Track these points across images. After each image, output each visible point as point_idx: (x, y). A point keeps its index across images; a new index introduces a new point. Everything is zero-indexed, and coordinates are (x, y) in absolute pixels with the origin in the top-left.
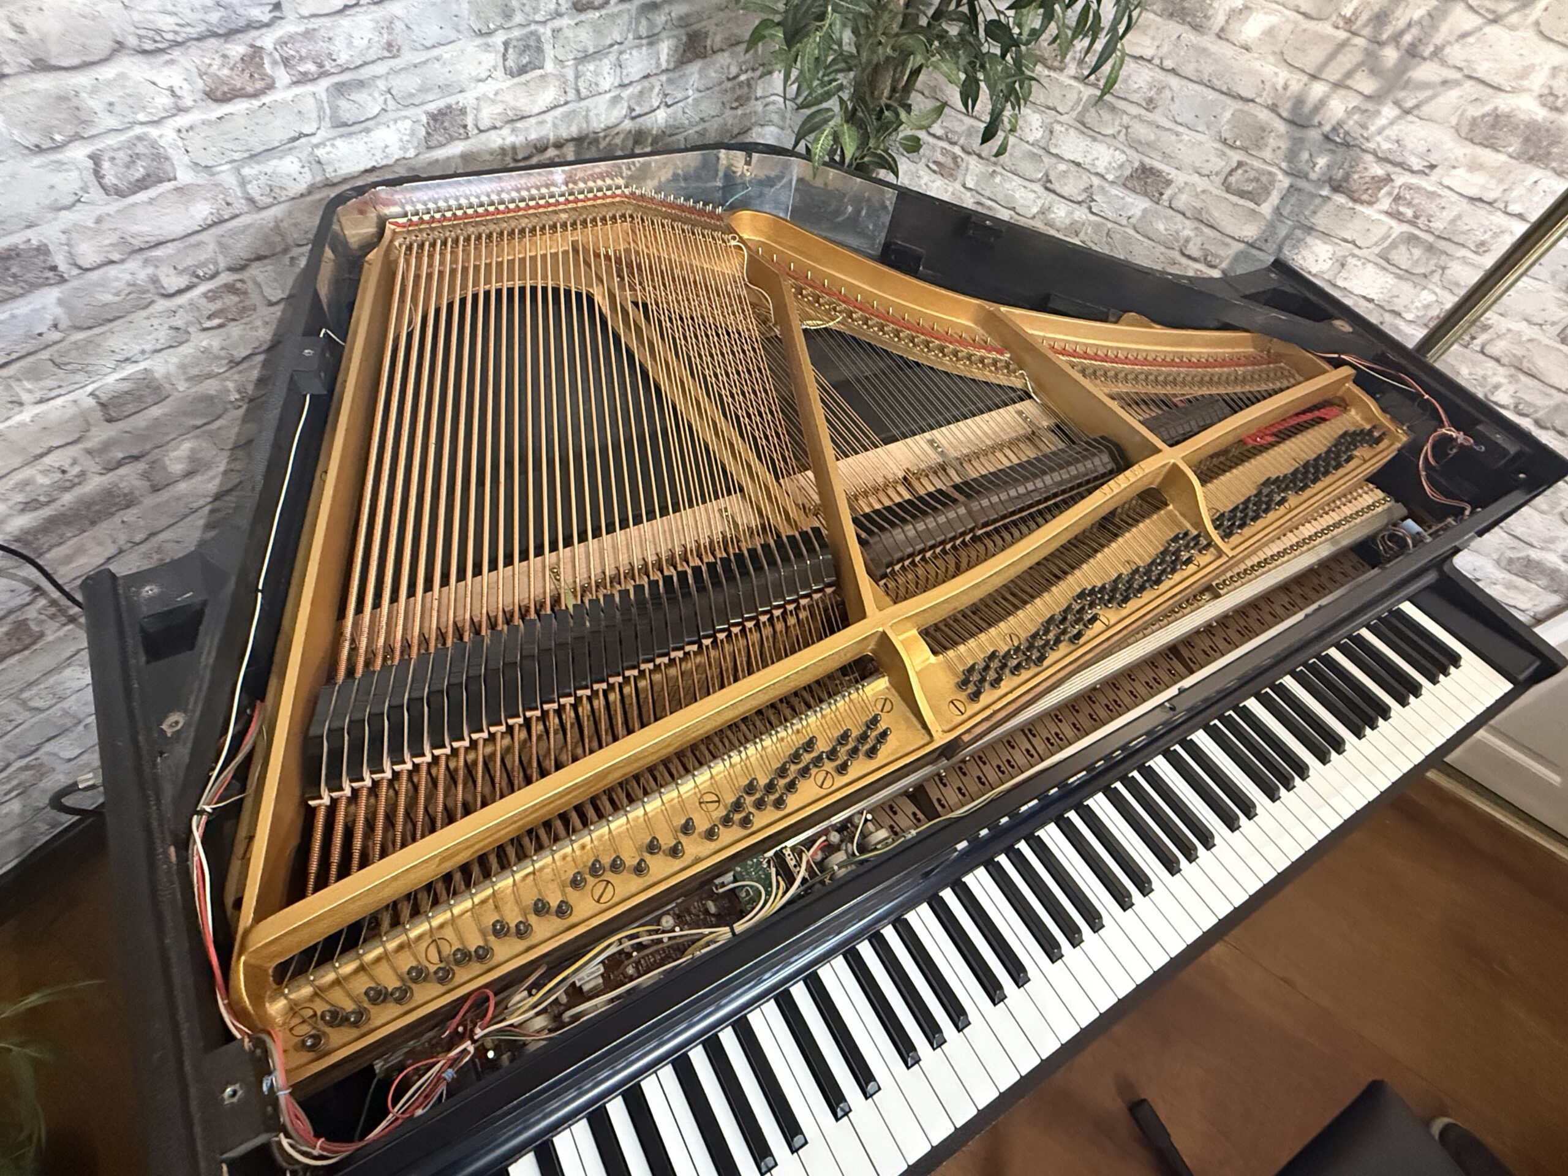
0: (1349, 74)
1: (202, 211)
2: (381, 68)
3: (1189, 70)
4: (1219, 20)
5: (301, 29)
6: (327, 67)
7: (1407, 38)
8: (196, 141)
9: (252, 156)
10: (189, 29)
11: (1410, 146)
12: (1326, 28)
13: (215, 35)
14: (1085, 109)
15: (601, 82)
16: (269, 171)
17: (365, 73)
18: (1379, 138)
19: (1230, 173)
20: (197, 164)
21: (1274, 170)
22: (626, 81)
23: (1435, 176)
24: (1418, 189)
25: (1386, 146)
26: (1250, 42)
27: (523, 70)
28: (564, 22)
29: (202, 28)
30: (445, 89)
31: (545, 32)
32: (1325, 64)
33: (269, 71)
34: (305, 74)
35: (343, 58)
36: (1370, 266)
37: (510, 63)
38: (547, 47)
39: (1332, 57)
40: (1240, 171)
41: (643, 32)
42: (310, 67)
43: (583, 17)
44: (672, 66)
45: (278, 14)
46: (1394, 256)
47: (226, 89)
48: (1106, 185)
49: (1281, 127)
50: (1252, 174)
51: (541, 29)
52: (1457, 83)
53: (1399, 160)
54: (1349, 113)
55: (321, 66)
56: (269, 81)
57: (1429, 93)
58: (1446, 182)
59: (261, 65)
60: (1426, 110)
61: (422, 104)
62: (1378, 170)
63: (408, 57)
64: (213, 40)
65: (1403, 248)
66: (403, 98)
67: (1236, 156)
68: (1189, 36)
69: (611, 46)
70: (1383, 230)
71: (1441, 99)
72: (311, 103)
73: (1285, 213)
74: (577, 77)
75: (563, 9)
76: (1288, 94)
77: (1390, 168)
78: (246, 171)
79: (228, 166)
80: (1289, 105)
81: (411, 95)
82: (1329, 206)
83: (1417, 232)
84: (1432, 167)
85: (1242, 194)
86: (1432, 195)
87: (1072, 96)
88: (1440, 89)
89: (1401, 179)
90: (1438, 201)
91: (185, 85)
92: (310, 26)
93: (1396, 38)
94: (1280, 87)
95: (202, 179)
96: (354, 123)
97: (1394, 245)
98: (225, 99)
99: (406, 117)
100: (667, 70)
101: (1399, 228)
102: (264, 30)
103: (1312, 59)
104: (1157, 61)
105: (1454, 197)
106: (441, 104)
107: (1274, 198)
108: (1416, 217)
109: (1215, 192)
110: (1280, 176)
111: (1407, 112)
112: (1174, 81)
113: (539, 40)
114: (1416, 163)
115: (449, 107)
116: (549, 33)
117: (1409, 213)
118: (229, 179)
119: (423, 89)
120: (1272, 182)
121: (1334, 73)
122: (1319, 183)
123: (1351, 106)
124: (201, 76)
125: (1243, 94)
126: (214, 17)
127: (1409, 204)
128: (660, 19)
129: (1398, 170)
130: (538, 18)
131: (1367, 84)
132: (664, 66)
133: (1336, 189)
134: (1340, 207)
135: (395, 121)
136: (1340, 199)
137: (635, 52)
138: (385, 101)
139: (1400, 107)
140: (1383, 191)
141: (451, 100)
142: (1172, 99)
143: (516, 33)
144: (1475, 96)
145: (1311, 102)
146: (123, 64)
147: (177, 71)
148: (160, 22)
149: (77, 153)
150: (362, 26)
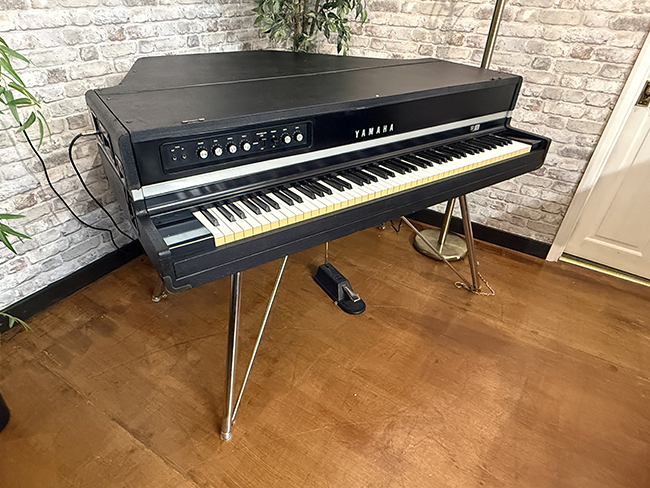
0: (440, 12)
1: (102, 70)
2: (153, 39)
3: (397, 24)
4: (400, 8)
5: (134, 25)
6: (139, 36)
8: (105, 50)
9: (118, 57)
10: (107, 21)
11: (464, 26)
14: (372, 43)
16: (122, 61)
17: (149, 39)
18: (455, 26)
19: (419, 49)
20: (104, 56)
21: (431, 44)
24: (472, 37)
25: (458, 27)
26: (410, 11)
27: (193, 46)
28: (205, 34)
29: (110, 21)
30: (170, 48)
32: (432, 11)
34: (133, 37)
35: (143, 35)
37: (189, 43)
38: (200, 40)
39: (433, 8)
40: (422, 48)
41: (229, 40)
43: (210, 33)
45: (128, 20)
46: (474, 58)
47: (114, 37)
49: (428, 31)
50: (426, 48)
52: (468, 5)
53: (463, 30)
54: (444, 22)
56: (124, 37)
57: (462, 10)
58: (477, 32)
59: (123, 33)
60: (464, 14)
61: (164, 51)
62: (459, 35)
63: (160, 37)
64: (112, 25)
66: (159, 48)
69: (220, 42)
70: (468, 52)
71: (466, 11)
72: (134, 45)
73: (439, 56)
75: (204, 30)
76: (426, 22)
77: (462, 33)
78: (116, 61)
79: (112, 58)
80: (427, 25)
82: (451, 49)
83: (477, 49)
84: (473, 29)
85: (425, 55)
86: (475, 37)
87: (367, 41)
88: (464, 8)
89: (466, 35)
90: (478, 38)
91: (104, 35)
94: (423, 21)
95: (105, 60)
96: (145, 53)
97: (473, 55)
98: (113, 40)
101: (472, 50)
102: (125, 24)
103: (429, 10)
104: (387, 24)
105: (482, 36)
107: (435, 52)
108: (475, 45)
109: (418, 56)
110: (434, 46)
111: (459, 17)
112: (394, 28)
113: (197, 38)
114: (468, 30)
116: (200, 36)
118: (111, 62)
119: (164, 47)
120: (432, 48)
121: (435, 12)
122: (445, 44)
124: (108, 33)
125: (414, 25)
127: (472, 42)
128: (235, 38)
130: (197, 32)
131: (445, 13)
133: (450, 44)
134: (454, 49)
137: (227, 45)
138: (154, 48)
140: (463, 41)
141: (172, 51)
142: (395, 33)
143: (191, 35)
144: (474, 7)
145: (433, 22)
146: (91, 27)
147: (103, 31)
148: (101, 18)
149: (77, 47)
150: (149, 27)
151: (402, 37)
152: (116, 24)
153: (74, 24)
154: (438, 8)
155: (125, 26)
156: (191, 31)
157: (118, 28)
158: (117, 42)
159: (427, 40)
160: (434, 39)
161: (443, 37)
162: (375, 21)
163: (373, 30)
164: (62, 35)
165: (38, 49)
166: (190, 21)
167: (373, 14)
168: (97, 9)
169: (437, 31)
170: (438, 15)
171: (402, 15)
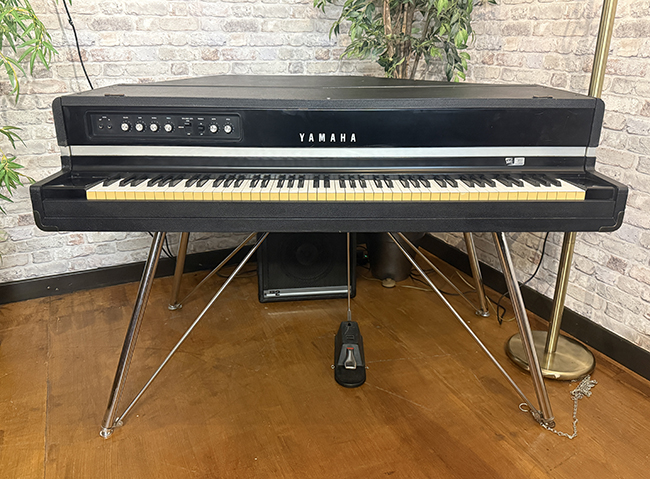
0: (574, 31)
2: (249, 62)
3: (528, 49)
4: (532, 30)
6: (234, 58)
7: (585, 14)
8: (196, 67)
10: (203, 43)
12: (562, 20)
14: (502, 74)
17: (244, 62)
19: (552, 79)
21: (564, 72)
23: (614, 53)
24: (611, 61)
26: (543, 34)
28: (312, 62)
29: (206, 43)
30: (268, 72)
32: (566, 32)
33: (219, 56)
34: (228, 59)
35: (239, 57)
37: (291, 69)
38: (305, 68)
40: (554, 77)
42: (230, 57)
43: (319, 61)
45: (225, 44)
46: (615, 89)
47: (207, 57)
49: (561, 57)
50: (558, 77)
51: (303, 62)
54: (579, 43)
58: (619, 54)
59: (217, 54)
63: (258, 61)
64: (208, 46)
65: (617, 85)
66: (254, 71)
67: (551, 72)
68: (525, 39)
69: (330, 72)
70: (608, 81)
72: (228, 66)
73: (574, 87)
75: (311, 58)
76: (559, 45)
80: (561, 48)
81: (257, 71)
82: (586, 79)
83: (618, 77)
84: (612, 51)
85: (558, 85)
86: (616, 61)
87: (498, 72)
90: (619, 62)
91: (198, 55)
92: (232, 48)
94: (556, 44)
97: (613, 85)
98: (206, 60)
101: (612, 78)
102: (220, 47)
103: (562, 30)
104: (518, 50)
105: (624, 59)
107: (568, 83)
108: (616, 71)
110: (567, 74)
112: (525, 54)
113: (302, 65)
117: (613, 71)
119: (261, 70)
120: (566, 77)
121: (569, 33)
122: (580, 71)
124: (202, 54)
125: (546, 50)
126: (209, 42)
127: (611, 67)
130: (302, 59)
131: (580, 33)
133: (586, 71)
136: (589, 74)
138: (249, 70)
139: (593, 35)
142: (527, 61)
143: (294, 61)
145: (566, 45)
146: (186, 47)
147: (197, 52)
148: (197, 40)
149: (170, 63)
150: (246, 51)
151: (532, 65)
152: (211, 46)
153: (170, 44)
154: (572, 27)
155: (220, 49)
156: (295, 57)
157: (213, 49)
158: (210, 62)
159: (560, 68)
160: (568, 65)
161: (577, 63)
162: (505, 47)
163: (505, 58)
164: (158, 52)
165: (134, 62)
166: (295, 49)
167: (504, 39)
168: (195, 33)
169: (571, 55)
170: (572, 36)
171: (533, 39)
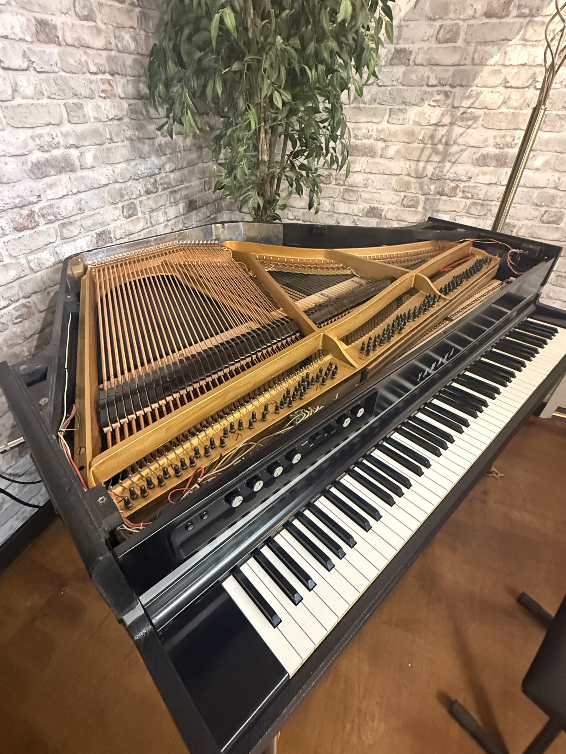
0: (430, 157)
1: (13, 274)
2: (77, 217)
3: (375, 171)
4: (380, 152)
5: (48, 204)
6: (58, 217)
7: (444, 140)
8: (10, 246)
9: (32, 251)
10: (8, 205)
11: (460, 173)
12: (416, 145)
13: (17, 207)
14: (343, 194)
15: (160, 219)
16: (38, 257)
17: (72, 219)
18: (448, 174)
19: (403, 201)
20: (11, 255)
21: (417, 195)
22: (169, 219)
23: (472, 180)
24: (469, 186)
25: (452, 176)
26: (392, 156)
27: (130, 216)
28: (143, 198)
29: (13, 204)
30: (102, 224)
31: (137, 202)
32: (420, 156)
33: (37, 220)
34: (50, 220)
35: (64, 214)
36: (465, 217)
37: (125, 214)
38: (138, 208)
39: (422, 152)
40: (406, 199)
41: (172, 200)
42: (52, 217)
43: (150, 196)
44: (185, 212)
45: (39, 199)
46: (471, 212)
47: (21, 226)
48: (360, 218)
49: (414, 180)
50: (410, 198)
51: (135, 201)
52: (466, 149)
53: (458, 179)
54: (435, 169)
55: (56, 217)
56: (37, 223)
57: (458, 155)
58: (477, 181)
59: (34, 217)
60: (460, 160)
61: (94, 230)
62: (453, 184)
63: (87, 213)
64: (17, 209)
65: (473, 208)
66: (87, 228)
67: (402, 194)
68: (371, 160)
69: (161, 206)
70: (463, 204)
71: (463, 156)
72: (53, 230)
73: (427, 208)
74: (150, 218)
75: (142, 194)
76: (412, 168)
77: (457, 183)
78: (29, 257)
79: (23, 256)
80: (414, 172)
81: (90, 227)
82: (441, 201)
83: (475, 201)
84: (470, 178)
85: (410, 206)
86: (474, 187)
87: (337, 191)
88: (461, 153)
89: (462, 185)
90: (478, 188)
91: (6, 225)
92: (51, 203)
93: (440, 141)
94: (408, 167)
95: (13, 261)
96: (69, 238)
97: (469, 208)
98: (21, 230)
99: (88, 235)
100: (183, 214)
101: (469, 202)
102: (35, 205)
103: (415, 155)
104: (363, 171)
105: (482, 185)
106: (101, 230)
107: (421, 204)
108: (473, 196)
109: (400, 209)
110: (420, 196)
111: (454, 163)
112: (371, 176)
113: (135, 205)
114: (465, 178)
115: (104, 231)
116: (138, 202)
117: (469, 195)
118: (23, 261)
119: (94, 225)
120: (418, 199)
121: (424, 157)
122: (434, 194)
123: (435, 166)
124: (12, 222)
125: (397, 173)
126: (17, 201)
127: (468, 192)
128: (178, 196)
129: (460, 182)
130: (133, 197)
131: (437, 158)
132: (182, 213)
133: (441, 195)
134: (446, 201)
135: (85, 237)
136: (444, 198)
137: (170, 208)
138: (80, 229)
139: (451, 162)
140: (458, 191)
141: (105, 228)
142: (373, 182)
143: (126, 203)
144: (474, 152)
145: (421, 169)
147: (4, 222)
150: (70, 202)
151: (380, 186)
152: (22, 207)
154: (427, 152)
155: (36, 208)
156: (126, 198)
158: (27, 233)
159: (413, 190)
160: (421, 189)
161: (433, 187)
166: (123, 185)
169: (426, 180)
171: (381, 161)
